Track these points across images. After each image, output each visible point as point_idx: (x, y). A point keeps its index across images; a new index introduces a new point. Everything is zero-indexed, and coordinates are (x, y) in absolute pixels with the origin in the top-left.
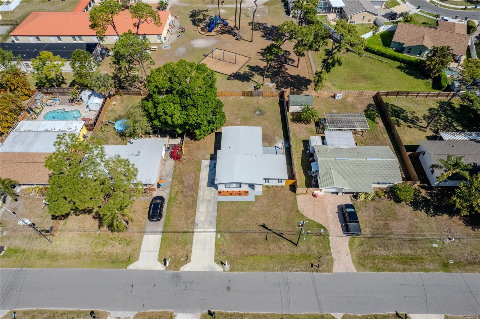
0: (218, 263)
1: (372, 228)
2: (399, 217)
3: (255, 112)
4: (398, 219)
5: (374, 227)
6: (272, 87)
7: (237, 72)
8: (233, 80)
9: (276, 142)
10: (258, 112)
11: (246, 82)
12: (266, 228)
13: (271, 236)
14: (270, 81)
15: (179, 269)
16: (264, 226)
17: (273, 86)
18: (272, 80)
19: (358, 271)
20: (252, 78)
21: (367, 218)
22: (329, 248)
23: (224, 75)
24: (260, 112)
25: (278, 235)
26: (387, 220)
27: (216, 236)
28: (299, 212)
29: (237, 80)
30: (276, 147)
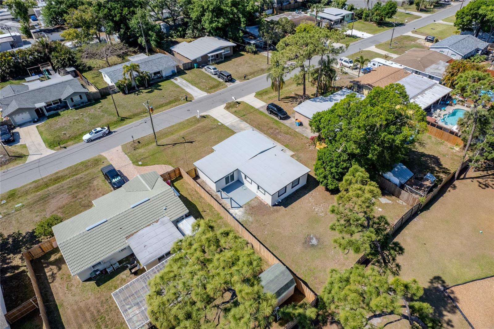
0: (206, 115)
1: (90, 187)
2: (59, 210)
3: (318, 239)
4: (60, 208)
5: (88, 189)
7: (456, 307)
8: (431, 282)
9: (245, 213)
10: (314, 241)
12: (188, 142)
13: (182, 140)
15: (227, 104)
16: (192, 142)
19: (100, 155)
21: (98, 192)
22: (129, 156)
23: (459, 282)
24: (313, 245)
25: (176, 144)
26: (74, 201)
27: (220, 123)
28: (169, 165)
30: (241, 207)
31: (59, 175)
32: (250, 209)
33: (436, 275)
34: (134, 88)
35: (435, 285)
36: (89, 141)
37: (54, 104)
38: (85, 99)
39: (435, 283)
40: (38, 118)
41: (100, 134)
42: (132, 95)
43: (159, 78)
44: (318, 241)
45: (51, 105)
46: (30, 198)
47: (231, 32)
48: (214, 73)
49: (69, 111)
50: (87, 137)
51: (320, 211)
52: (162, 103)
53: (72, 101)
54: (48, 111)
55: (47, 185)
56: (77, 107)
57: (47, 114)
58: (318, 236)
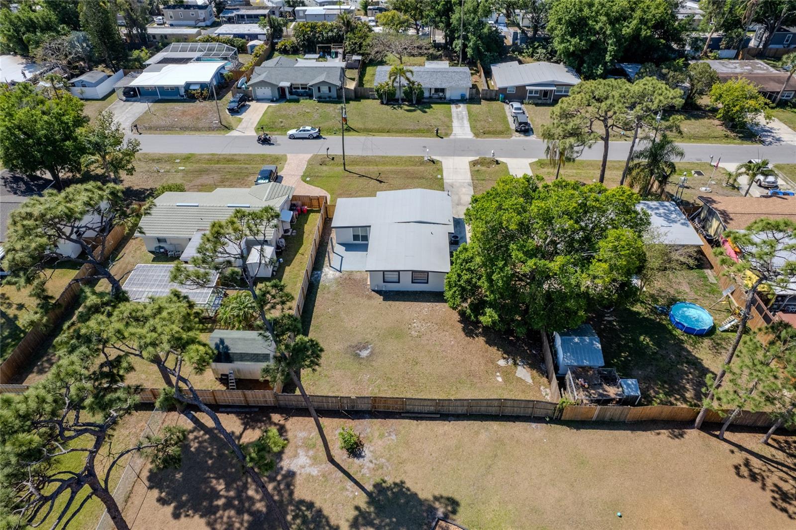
0: (438, 161)
3: (372, 354)
6: (301, 452)
8: (436, 499)
9: (337, 280)
10: (365, 353)
11: (390, 481)
12: (378, 180)
13: (375, 176)
14: (298, 480)
15: (480, 158)
16: (381, 182)
17: (296, 455)
18: (289, 486)
19: (286, 156)
20: (362, 500)
22: (307, 168)
24: (357, 356)
25: (364, 176)
27: (442, 176)
29: (422, 495)
30: (340, 271)
31: (235, 157)
32: (346, 279)
33: (457, 497)
34: (397, 100)
35: (437, 505)
36: (292, 137)
37: (302, 88)
38: (334, 93)
39: (440, 503)
40: (278, 97)
41: (306, 134)
42: (388, 107)
43: (441, 98)
44: (370, 355)
45: (299, 88)
46: (196, 166)
47: (588, 64)
48: (513, 114)
49: (311, 101)
50: (292, 132)
51: (417, 328)
52: (407, 127)
53: (319, 91)
54: (291, 93)
55: (218, 162)
56: (321, 100)
57: (288, 96)
58: (377, 350)
